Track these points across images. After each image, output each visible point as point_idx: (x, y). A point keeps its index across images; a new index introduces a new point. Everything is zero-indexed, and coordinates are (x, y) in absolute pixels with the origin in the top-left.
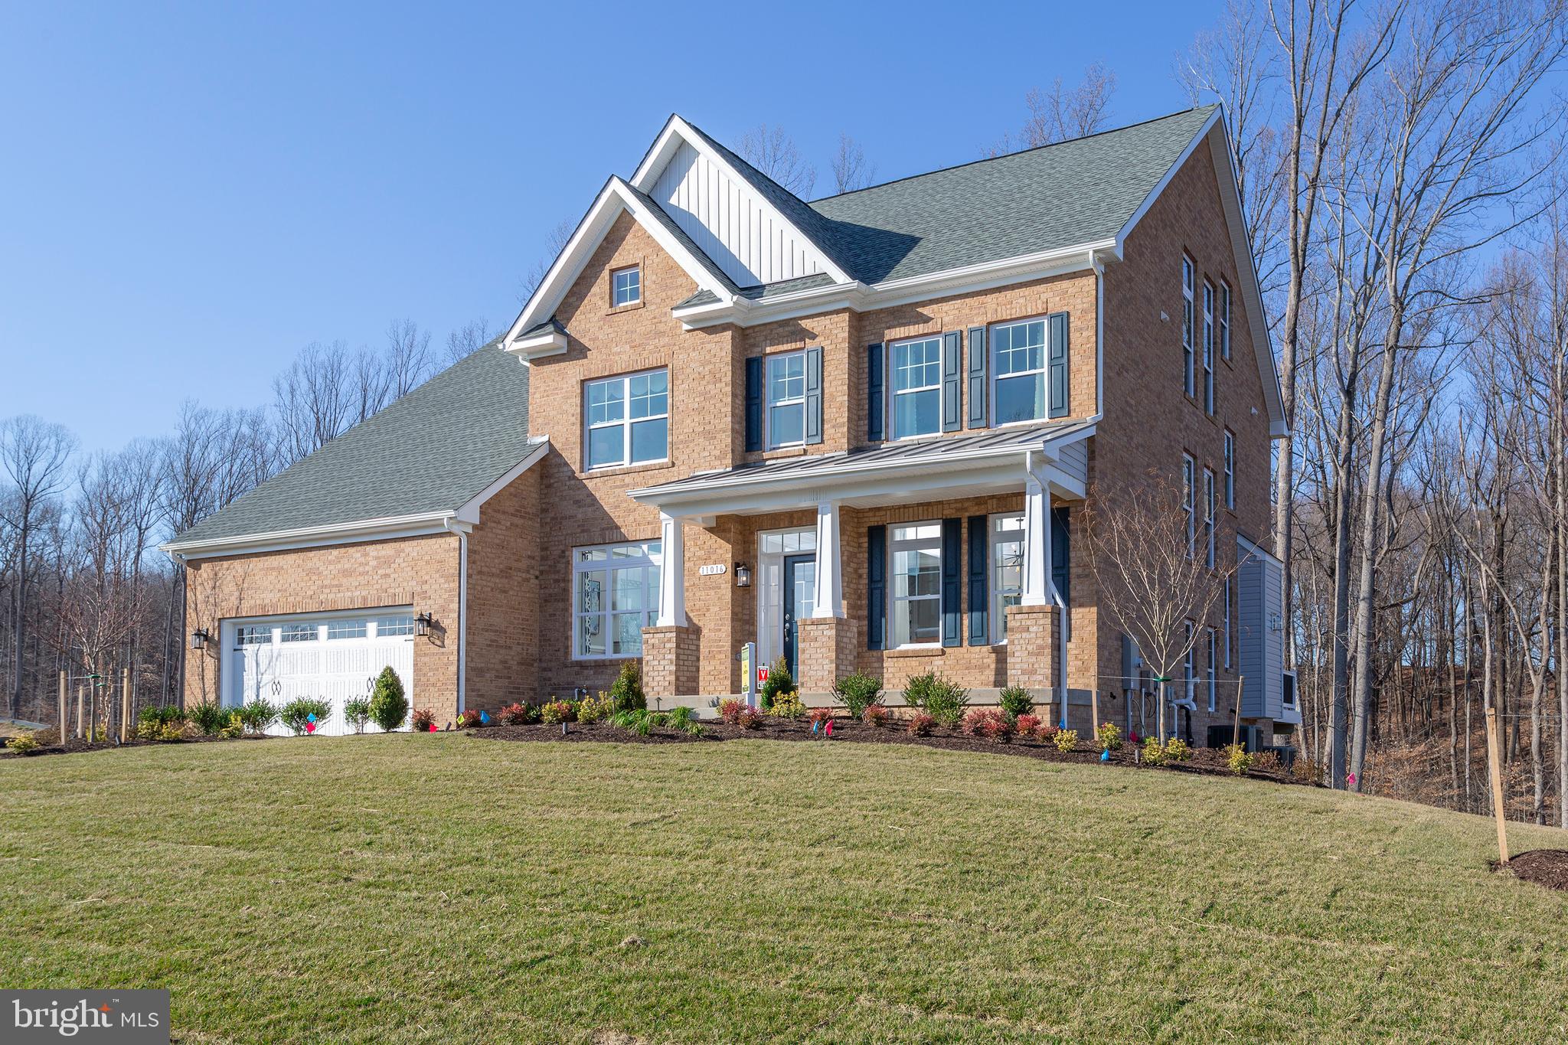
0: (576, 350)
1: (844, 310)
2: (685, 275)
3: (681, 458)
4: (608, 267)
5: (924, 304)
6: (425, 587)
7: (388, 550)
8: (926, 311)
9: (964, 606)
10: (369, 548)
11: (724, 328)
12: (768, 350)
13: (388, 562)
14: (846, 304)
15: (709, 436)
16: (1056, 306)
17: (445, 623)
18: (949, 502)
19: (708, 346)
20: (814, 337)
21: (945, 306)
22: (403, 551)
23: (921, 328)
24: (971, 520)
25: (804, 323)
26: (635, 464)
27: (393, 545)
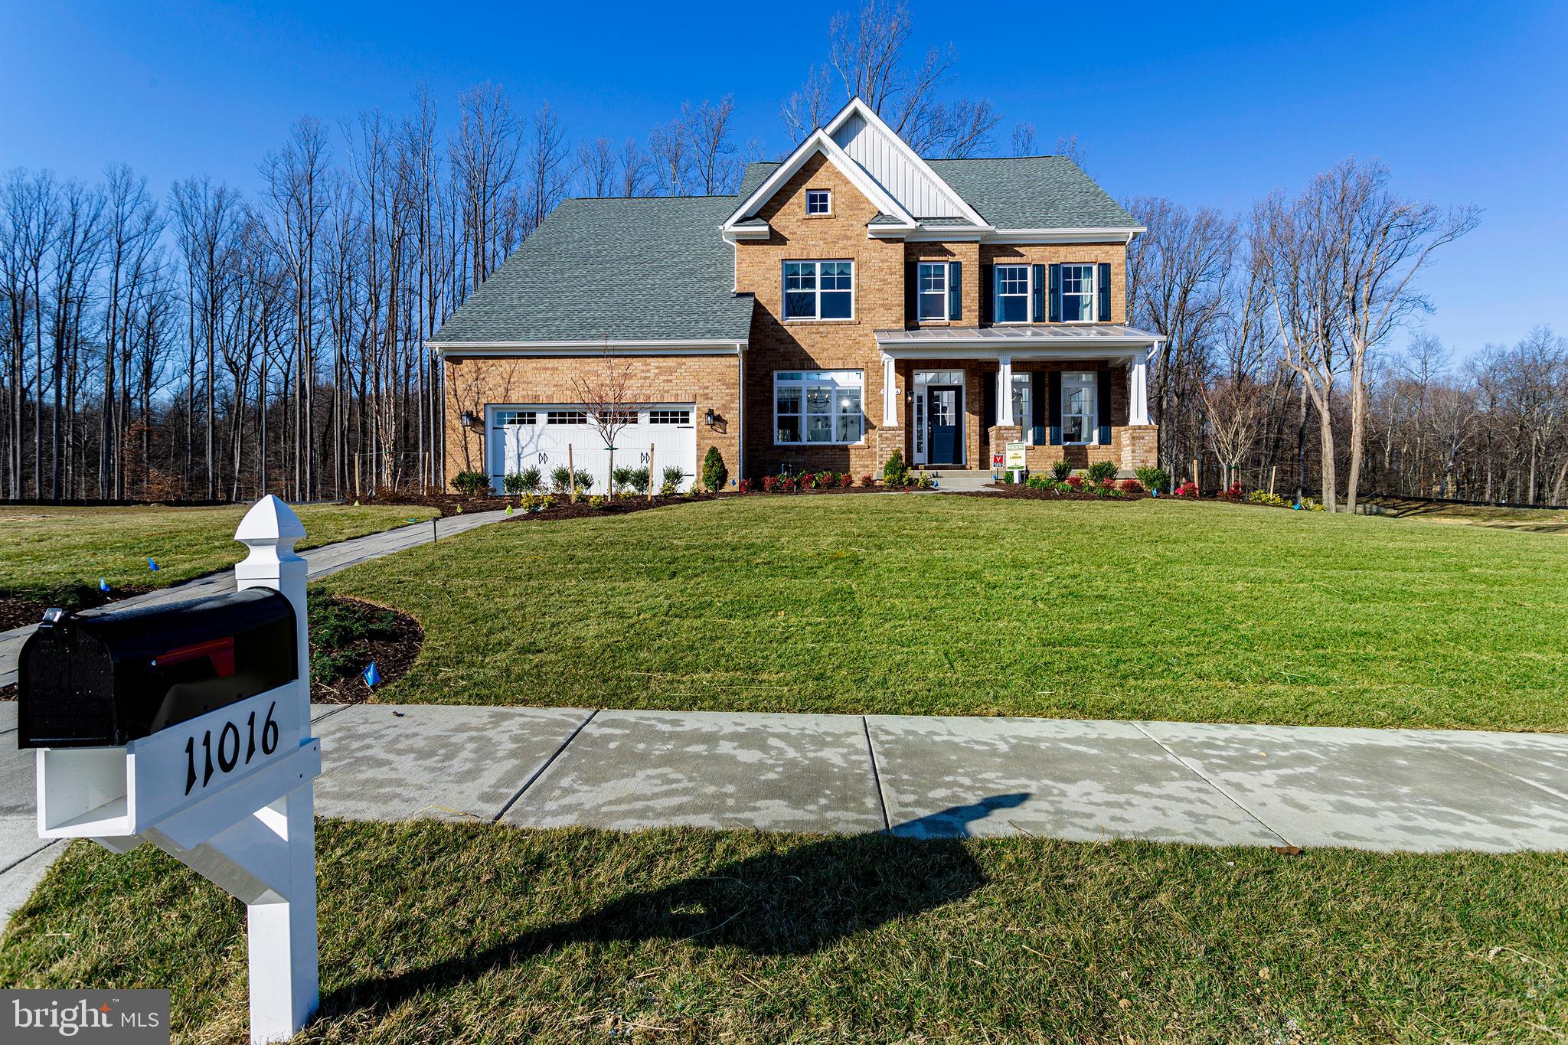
0: (776, 238)
1: (977, 242)
2: (868, 202)
3: (865, 319)
4: (804, 187)
5: (1020, 246)
6: (706, 391)
7: (671, 362)
8: (1021, 250)
9: (1047, 422)
10: (649, 360)
11: (899, 241)
12: (922, 258)
13: (670, 371)
14: (978, 239)
15: (888, 307)
16: (1103, 259)
17: (726, 417)
18: (1037, 362)
19: (885, 251)
20: (953, 255)
21: (1034, 249)
22: (684, 364)
23: (1018, 260)
24: (1050, 373)
25: (946, 246)
26: (824, 319)
27: (675, 359)
